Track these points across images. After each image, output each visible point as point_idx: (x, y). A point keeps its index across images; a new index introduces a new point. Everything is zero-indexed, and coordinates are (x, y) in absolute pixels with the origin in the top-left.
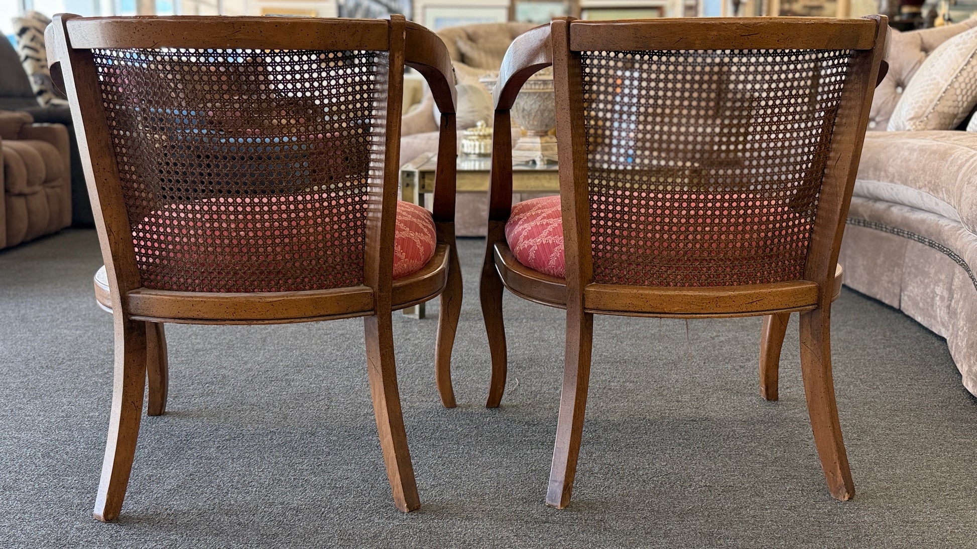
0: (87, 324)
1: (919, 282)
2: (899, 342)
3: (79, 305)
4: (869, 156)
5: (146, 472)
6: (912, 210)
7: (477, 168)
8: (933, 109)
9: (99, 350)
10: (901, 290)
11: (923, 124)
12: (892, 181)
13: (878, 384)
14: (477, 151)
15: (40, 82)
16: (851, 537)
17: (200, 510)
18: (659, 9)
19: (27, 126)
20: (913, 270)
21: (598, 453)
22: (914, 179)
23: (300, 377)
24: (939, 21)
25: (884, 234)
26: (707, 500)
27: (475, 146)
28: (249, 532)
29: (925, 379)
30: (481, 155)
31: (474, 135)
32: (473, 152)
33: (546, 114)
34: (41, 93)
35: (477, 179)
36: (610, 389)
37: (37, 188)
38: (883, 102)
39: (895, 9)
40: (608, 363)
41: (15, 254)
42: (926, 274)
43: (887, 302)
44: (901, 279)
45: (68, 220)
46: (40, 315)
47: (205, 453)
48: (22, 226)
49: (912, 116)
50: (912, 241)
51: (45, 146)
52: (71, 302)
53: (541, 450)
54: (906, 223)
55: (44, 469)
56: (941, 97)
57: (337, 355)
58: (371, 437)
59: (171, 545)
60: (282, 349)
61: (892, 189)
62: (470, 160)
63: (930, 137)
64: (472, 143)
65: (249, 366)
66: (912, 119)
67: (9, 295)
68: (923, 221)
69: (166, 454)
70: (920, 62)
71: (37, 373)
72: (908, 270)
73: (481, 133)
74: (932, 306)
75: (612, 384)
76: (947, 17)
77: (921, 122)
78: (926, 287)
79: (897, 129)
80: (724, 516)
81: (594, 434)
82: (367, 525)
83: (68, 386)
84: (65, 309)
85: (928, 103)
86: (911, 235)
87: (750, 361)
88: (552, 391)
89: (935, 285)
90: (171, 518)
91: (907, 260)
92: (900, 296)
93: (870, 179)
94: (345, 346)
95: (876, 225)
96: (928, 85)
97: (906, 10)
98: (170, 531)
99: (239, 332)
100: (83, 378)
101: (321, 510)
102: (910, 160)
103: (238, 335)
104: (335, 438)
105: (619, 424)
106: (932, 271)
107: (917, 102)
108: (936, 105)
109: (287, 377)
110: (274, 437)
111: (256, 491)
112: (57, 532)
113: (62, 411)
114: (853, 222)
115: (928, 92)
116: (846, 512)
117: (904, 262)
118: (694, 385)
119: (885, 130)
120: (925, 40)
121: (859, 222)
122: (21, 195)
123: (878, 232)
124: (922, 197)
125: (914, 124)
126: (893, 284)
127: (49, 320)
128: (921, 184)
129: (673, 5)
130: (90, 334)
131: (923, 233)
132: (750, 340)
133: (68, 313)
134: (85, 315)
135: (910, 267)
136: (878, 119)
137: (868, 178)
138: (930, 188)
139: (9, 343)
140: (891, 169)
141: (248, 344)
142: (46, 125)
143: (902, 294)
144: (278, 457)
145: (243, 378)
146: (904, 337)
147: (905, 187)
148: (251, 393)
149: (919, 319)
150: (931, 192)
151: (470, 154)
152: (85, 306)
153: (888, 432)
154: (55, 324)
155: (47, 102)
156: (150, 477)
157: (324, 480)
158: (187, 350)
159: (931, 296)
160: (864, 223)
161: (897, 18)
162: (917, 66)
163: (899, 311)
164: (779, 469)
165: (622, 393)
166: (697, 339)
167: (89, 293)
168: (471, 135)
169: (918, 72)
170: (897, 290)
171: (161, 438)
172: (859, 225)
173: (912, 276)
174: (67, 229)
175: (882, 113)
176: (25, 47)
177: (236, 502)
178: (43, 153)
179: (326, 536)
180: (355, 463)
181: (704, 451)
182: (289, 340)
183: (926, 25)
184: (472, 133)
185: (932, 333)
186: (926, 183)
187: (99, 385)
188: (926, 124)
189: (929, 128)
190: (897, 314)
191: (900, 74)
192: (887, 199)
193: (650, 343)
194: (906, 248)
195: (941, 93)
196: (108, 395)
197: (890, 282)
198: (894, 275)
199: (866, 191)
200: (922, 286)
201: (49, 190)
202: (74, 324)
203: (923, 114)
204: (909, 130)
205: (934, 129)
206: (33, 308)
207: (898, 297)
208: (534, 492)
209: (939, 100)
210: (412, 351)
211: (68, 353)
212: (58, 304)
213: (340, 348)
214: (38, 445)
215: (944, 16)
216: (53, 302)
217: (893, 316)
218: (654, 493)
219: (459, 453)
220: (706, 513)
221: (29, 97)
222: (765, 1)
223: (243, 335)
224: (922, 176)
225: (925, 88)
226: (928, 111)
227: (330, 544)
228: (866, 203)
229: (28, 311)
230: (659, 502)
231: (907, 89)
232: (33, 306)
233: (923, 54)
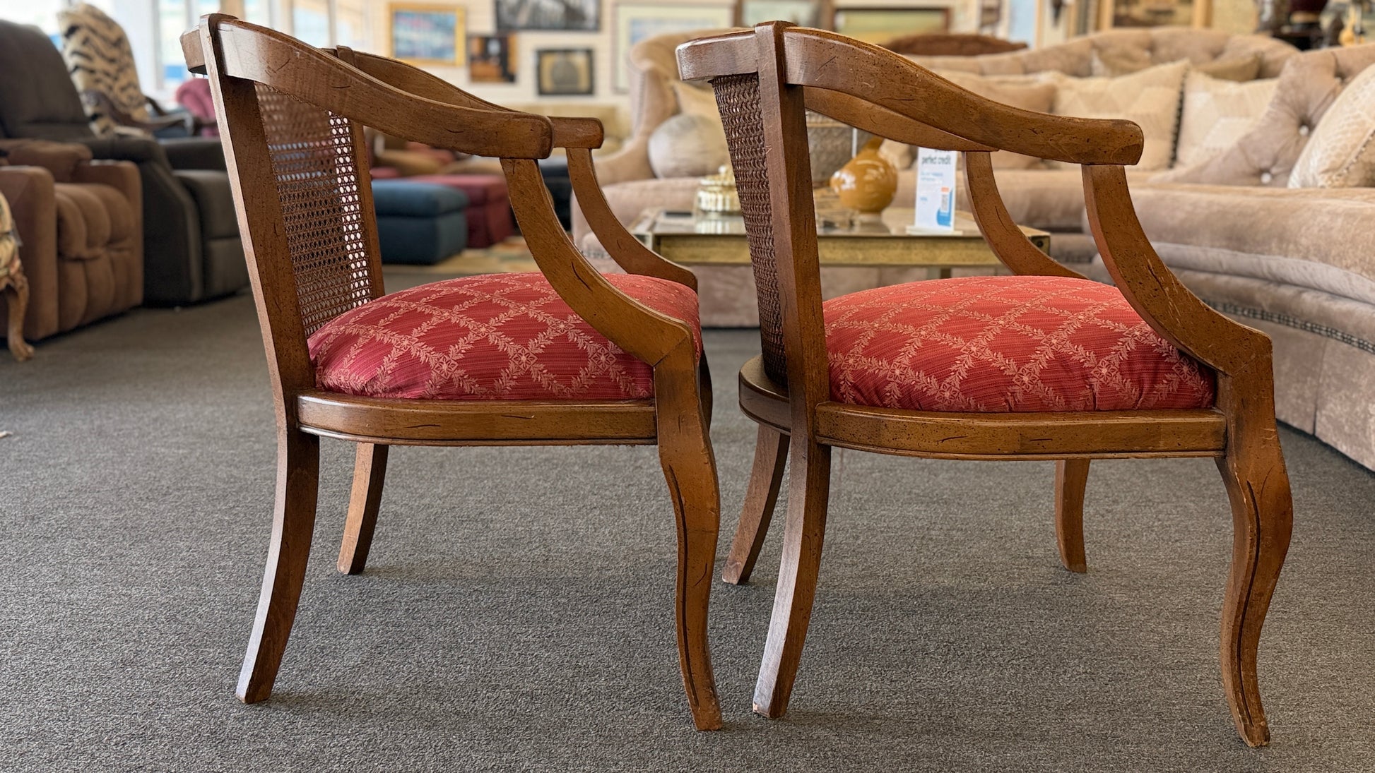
0: (191, 441)
1: (1344, 397)
2: (1318, 479)
3: (175, 415)
4: (1270, 221)
5: (315, 642)
6: (1333, 298)
7: (719, 231)
8: (1357, 157)
9: (216, 477)
10: (1316, 409)
11: (1342, 178)
12: (1305, 257)
13: (1299, 536)
14: (720, 208)
15: (93, 101)
16: (1293, 743)
17: (399, 694)
18: (945, 11)
19: (84, 164)
20: (1334, 381)
21: (929, 627)
22: (1339, 255)
23: (501, 517)
24: (1346, 35)
25: (1291, 330)
26: (1091, 691)
27: (717, 200)
28: (473, 726)
29: (1362, 531)
30: (725, 214)
31: (716, 185)
32: (713, 208)
33: (824, 158)
34: (95, 117)
35: (733, 247)
36: (931, 539)
37: (99, 251)
38: (1283, 148)
39: (1283, 18)
40: (922, 503)
41: (69, 342)
42: (1355, 387)
43: (1295, 424)
44: (1317, 393)
45: (138, 296)
46: (123, 427)
47: (390, 618)
48: (79, 303)
49: (1326, 167)
50: (1333, 341)
51: (110, 192)
52: (161, 410)
53: (850, 621)
54: (1325, 316)
55: (173, 638)
56: (1368, 141)
57: (545, 488)
58: (612, 600)
59: (370, 741)
60: (468, 478)
61: (1305, 268)
62: (710, 220)
63: (1359, 197)
64: (713, 196)
65: (427, 501)
66: (1326, 171)
67: (73, 400)
68: (1349, 314)
69: (338, 619)
70: (1334, 94)
71: (136, 506)
72: (1327, 381)
73: (726, 183)
74: (1364, 430)
75: (933, 532)
76: (1358, 29)
77: (1340, 175)
78: (1354, 404)
79: (1304, 185)
80: (1118, 714)
81: (919, 600)
82: (630, 717)
83: (182, 525)
84: (156, 420)
85: (1349, 150)
86: (1331, 333)
87: (1118, 503)
88: (851, 540)
89: (1367, 401)
90: (363, 704)
91: (1325, 367)
92: (1315, 416)
93: (1274, 254)
94: (554, 475)
95: (1279, 318)
96: (1349, 125)
97: (1299, 18)
98: (364, 722)
99: (404, 454)
100: (202, 514)
101: (564, 697)
102: (1332, 228)
103: (404, 458)
104: (564, 600)
105: (952, 587)
106: (1364, 382)
107: (1333, 148)
108: (1361, 152)
109: (482, 517)
110: (481, 598)
111: (470, 670)
112: (209, 723)
113: (181, 560)
114: (1246, 313)
115: (1349, 135)
116: (1282, 709)
117: (1321, 369)
118: (1046, 535)
119: (1285, 185)
120: (1341, 62)
121: (1255, 314)
122: (79, 259)
123: (1282, 327)
124: (1350, 280)
125: (1330, 178)
126: (1304, 400)
127: (137, 434)
128: (1349, 262)
129: (965, 7)
130: (198, 454)
131: (1350, 329)
132: (1113, 474)
133: (161, 424)
134: (186, 428)
135: (1329, 377)
136: (1274, 170)
137: (1270, 252)
138: (1363, 269)
139: (88, 465)
140: (1304, 241)
141: (421, 470)
142: (109, 162)
143: (1318, 414)
144: (492, 625)
145: (423, 517)
146: (1325, 473)
147: (1324, 265)
148: (438, 537)
149: (1343, 449)
150: (1364, 274)
151: (710, 211)
152: (182, 415)
153: (1322, 601)
154: (146, 439)
155: (103, 131)
156: (322, 649)
157: (561, 656)
158: (338, 478)
159: (1362, 416)
160: (1262, 315)
161: (1286, 30)
162: (1330, 98)
163: (1313, 437)
164: (1183, 650)
165: (949, 545)
166: (1039, 473)
167: (184, 398)
168: (711, 186)
169: (1334, 106)
170: (1310, 409)
171: (326, 597)
172: (1254, 317)
173: (1333, 389)
174: (136, 308)
175: (1281, 162)
176: (75, 53)
177: (446, 684)
178: (107, 202)
179: (578, 731)
180: (598, 634)
181: (1075, 626)
182: (475, 466)
183: (1327, 40)
184: (713, 183)
185: (1362, 467)
186: (1357, 260)
187: (226, 524)
188: (1346, 179)
189: (1350, 183)
190: (1310, 442)
191: (1307, 109)
192: (1297, 282)
193: (976, 477)
194: (1324, 352)
195: (1367, 136)
196: (240, 538)
197: (1300, 396)
198: (1306, 387)
199: (1265, 271)
200: (1349, 403)
201: (114, 254)
202: (174, 440)
203: (1341, 165)
204: (1322, 187)
205: (1357, 186)
206: (110, 418)
207: (1312, 418)
208: (850, 678)
209: (1364, 146)
210: (648, 483)
211: (173, 480)
212: (145, 412)
213: (548, 477)
214: (157, 605)
215: (1354, 28)
216: (137, 409)
217: (1304, 444)
218: (1018, 682)
219: (738, 623)
220: (1093, 710)
221: (80, 122)
222: (1093, 3)
223: (410, 458)
224: (1350, 251)
225: (1345, 128)
226: (1349, 161)
227: (584, 742)
228: (1265, 288)
229: (105, 422)
230: (1026, 694)
231: (1319, 130)
232: (111, 415)
233: (1338, 80)
